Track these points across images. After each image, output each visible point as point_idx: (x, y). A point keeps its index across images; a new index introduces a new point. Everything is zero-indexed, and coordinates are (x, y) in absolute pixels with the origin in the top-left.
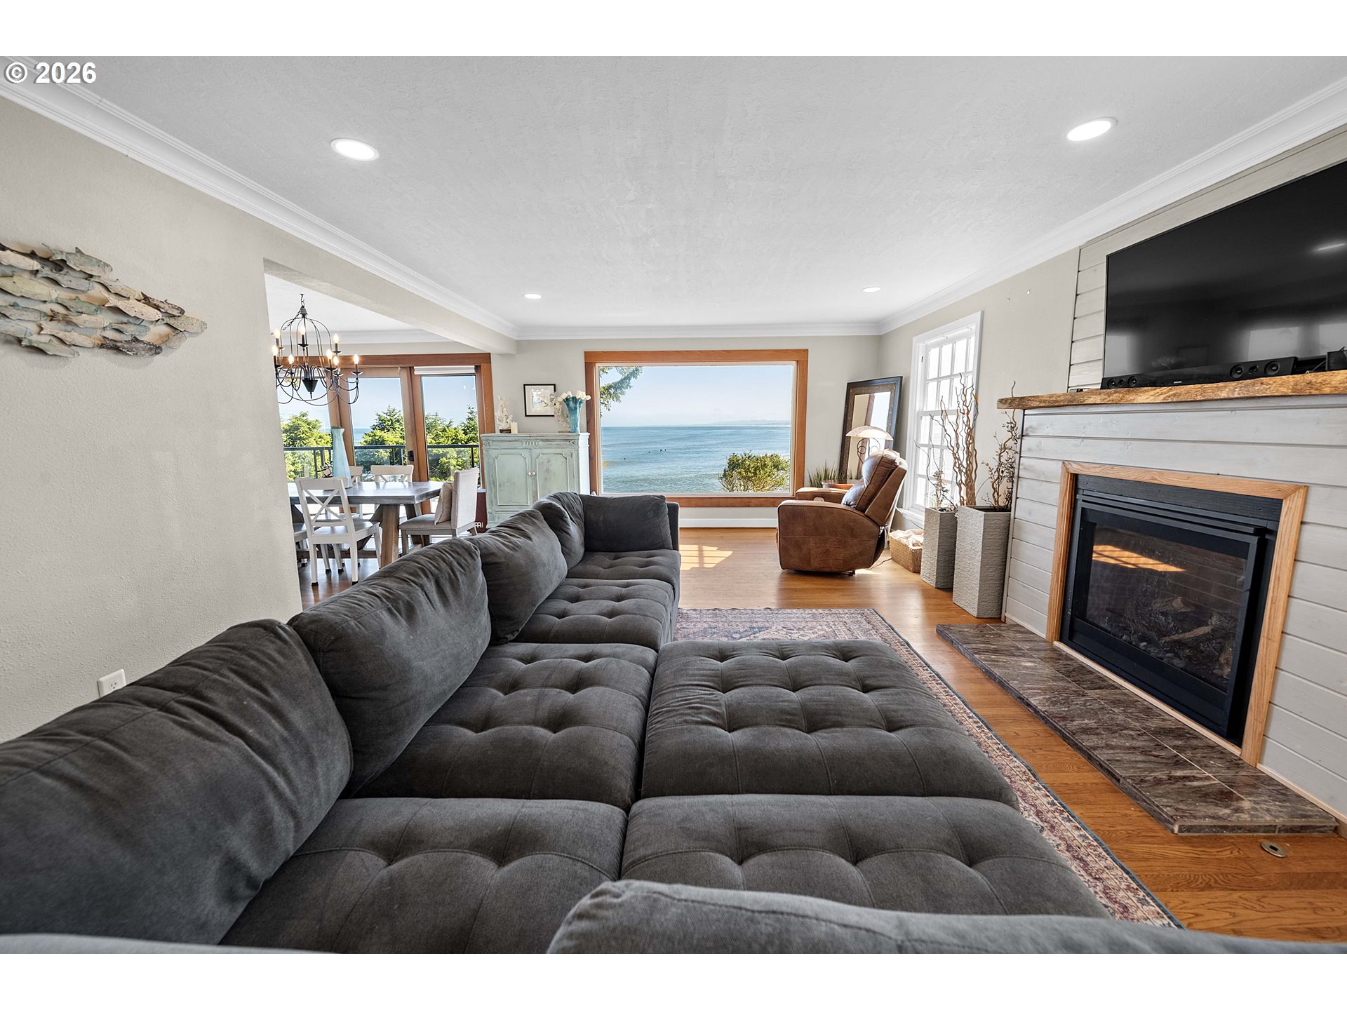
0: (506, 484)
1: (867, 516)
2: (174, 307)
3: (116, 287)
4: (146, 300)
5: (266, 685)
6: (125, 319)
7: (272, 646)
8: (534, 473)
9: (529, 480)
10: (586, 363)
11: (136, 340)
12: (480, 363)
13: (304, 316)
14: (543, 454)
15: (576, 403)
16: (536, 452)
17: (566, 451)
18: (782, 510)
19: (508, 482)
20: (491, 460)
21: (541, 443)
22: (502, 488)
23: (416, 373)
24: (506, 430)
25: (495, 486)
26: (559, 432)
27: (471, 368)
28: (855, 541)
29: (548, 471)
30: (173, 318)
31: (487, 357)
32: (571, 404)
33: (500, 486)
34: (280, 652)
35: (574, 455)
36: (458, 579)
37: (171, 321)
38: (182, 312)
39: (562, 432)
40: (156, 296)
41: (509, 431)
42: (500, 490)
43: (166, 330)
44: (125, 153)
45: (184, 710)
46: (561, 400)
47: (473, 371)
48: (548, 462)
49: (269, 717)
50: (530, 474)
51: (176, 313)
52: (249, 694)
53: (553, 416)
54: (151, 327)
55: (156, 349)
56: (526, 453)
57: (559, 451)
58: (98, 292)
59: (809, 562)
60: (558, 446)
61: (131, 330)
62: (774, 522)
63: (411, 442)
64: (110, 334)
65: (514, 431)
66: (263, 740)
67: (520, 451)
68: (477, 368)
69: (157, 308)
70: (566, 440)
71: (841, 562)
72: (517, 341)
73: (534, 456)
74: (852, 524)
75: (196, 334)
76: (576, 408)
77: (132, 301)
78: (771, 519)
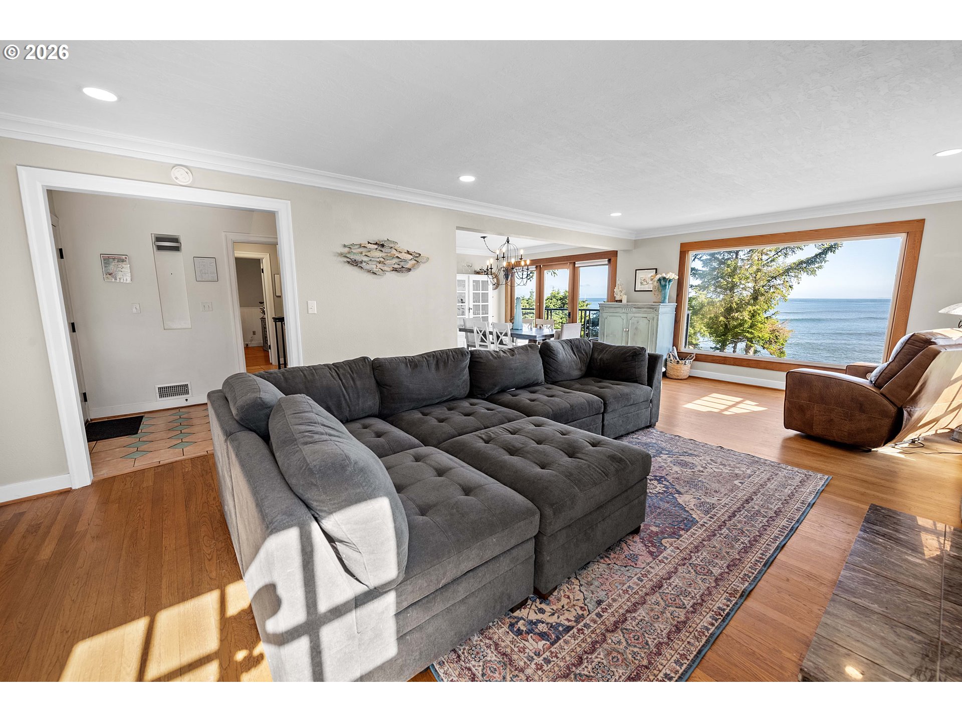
0: (611, 335)
1: (882, 394)
2: (417, 253)
3: (399, 250)
4: (408, 252)
5: (354, 372)
6: (401, 260)
7: (362, 363)
8: (627, 330)
9: (624, 334)
10: (680, 251)
11: (403, 267)
12: (611, 257)
13: (508, 242)
14: (634, 317)
15: (666, 282)
16: (630, 315)
17: (650, 316)
18: (789, 375)
19: (611, 334)
20: (603, 319)
21: (634, 309)
22: (608, 338)
23: (576, 266)
24: (619, 301)
25: (604, 336)
26: (654, 302)
27: (606, 261)
28: (864, 416)
29: (636, 329)
30: (417, 257)
31: (615, 253)
32: (663, 283)
33: (607, 336)
34: (363, 365)
35: (655, 320)
36: (448, 362)
37: (416, 259)
38: (420, 255)
39: (656, 302)
40: (411, 250)
41: (621, 301)
42: (606, 339)
43: (415, 262)
44: (406, 201)
45: (333, 370)
46: (657, 280)
47: (607, 263)
48: (638, 323)
49: (351, 380)
50: (625, 330)
51: (417, 255)
52: (349, 372)
53: (652, 291)
54: (410, 262)
55: (409, 270)
56: (624, 316)
57: (645, 315)
58: (394, 252)
59: (811, 427)
60: (645, 312)
61: (402, 264)
62: (782, 385)
63: (570, 307)
64: (396, 266)
65: (624, 301)
66: (346, 384)
67: (620, 314)
68: (609, 261)
69: (411, 254)
70: (651, 308)
71: (846, 434)
72: (635, 240)
73: (629, 318)
74: (861, 399)
75: (425, 262)
76: (665, 285)
77: (403, 254)
78: (779, 381)
